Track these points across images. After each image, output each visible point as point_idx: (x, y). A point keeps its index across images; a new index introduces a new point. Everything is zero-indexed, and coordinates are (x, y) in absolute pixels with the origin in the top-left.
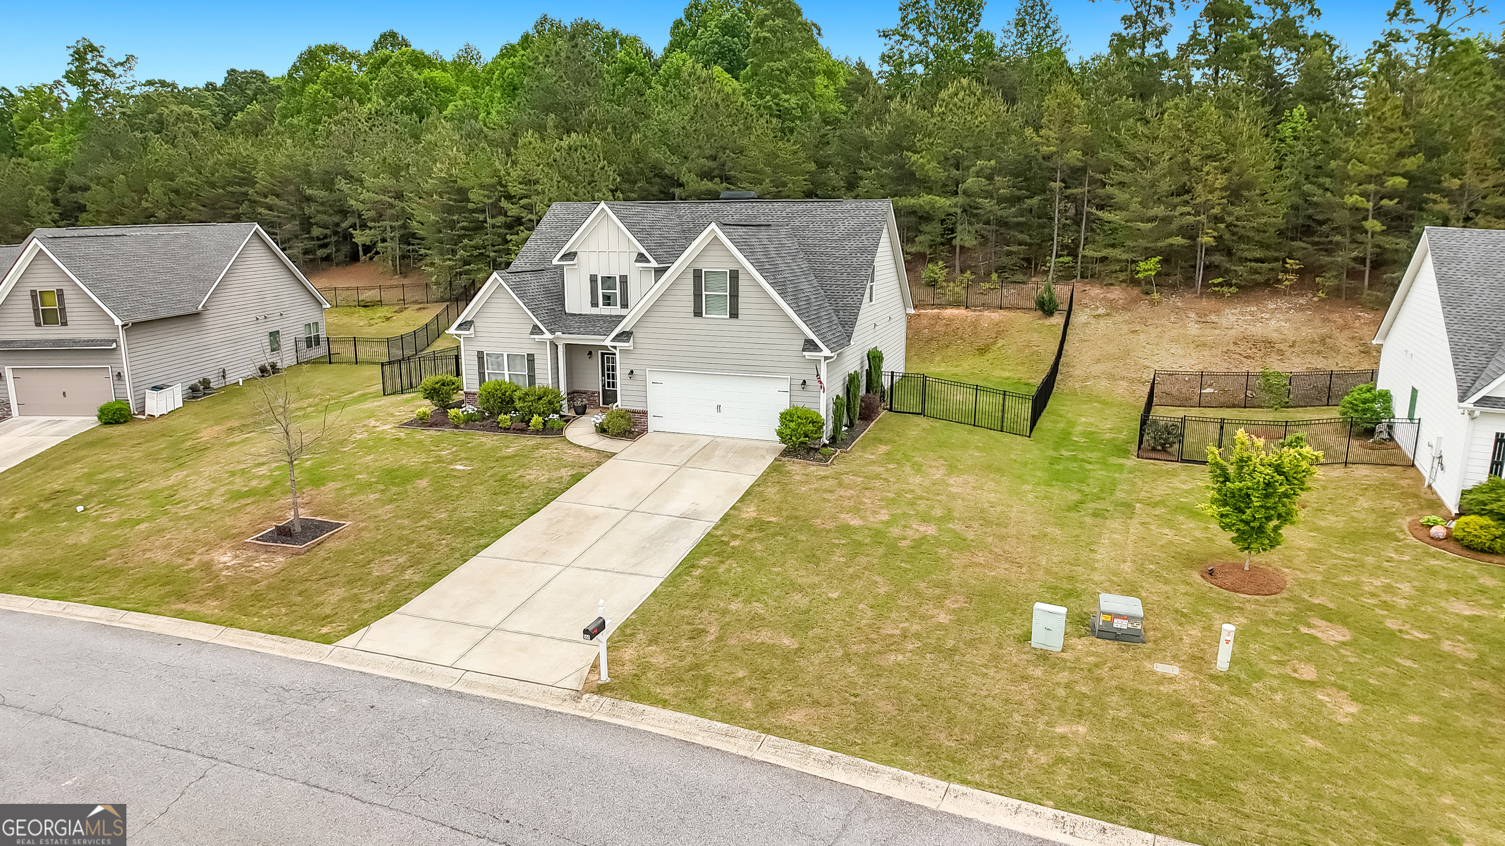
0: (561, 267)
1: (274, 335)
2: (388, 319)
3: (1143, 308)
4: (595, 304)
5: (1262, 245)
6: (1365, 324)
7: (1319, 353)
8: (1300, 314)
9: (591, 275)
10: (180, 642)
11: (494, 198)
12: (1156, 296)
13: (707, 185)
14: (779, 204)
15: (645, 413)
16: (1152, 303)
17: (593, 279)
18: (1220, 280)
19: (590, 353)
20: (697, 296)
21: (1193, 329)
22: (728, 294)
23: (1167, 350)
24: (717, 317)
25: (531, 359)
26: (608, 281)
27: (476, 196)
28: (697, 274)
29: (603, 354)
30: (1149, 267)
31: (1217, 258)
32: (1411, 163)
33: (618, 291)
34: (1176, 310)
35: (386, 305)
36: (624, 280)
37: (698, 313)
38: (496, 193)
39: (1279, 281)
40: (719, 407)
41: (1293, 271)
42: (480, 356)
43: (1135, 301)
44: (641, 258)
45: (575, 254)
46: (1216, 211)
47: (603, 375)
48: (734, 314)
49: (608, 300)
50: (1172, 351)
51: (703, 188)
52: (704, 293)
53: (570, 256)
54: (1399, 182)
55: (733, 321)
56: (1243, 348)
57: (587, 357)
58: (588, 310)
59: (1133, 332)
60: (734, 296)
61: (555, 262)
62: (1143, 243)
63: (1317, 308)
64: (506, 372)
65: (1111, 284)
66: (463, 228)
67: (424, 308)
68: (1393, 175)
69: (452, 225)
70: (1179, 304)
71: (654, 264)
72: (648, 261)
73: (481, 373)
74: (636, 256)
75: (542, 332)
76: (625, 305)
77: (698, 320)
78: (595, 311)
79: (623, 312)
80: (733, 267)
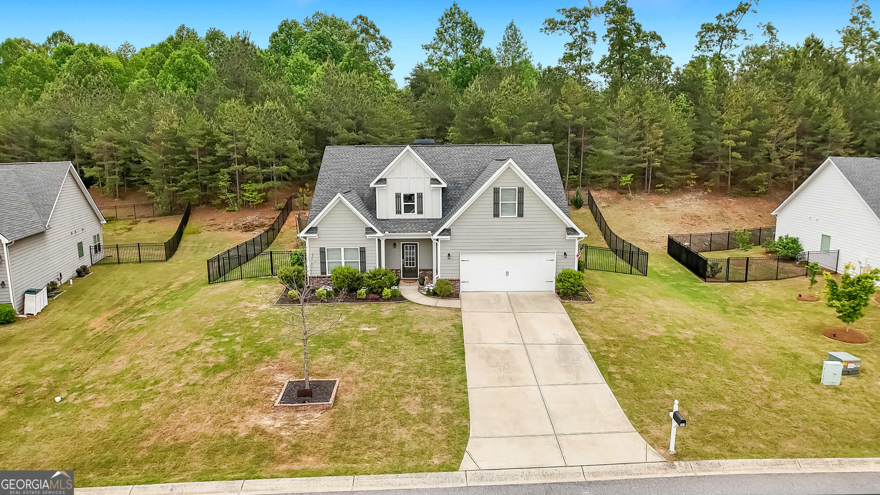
0: (374, 189)
1: (80, 246)
2: (130, 229)
3: (624, 201)
4: (398, 212)
5: (681, 167)
6: (735, 204)
7: (723, 220)
8: (703, 201)
9: (396, 194)
11: (204, 144)
12: (630, 195)
13: (353, 135)
14: (485, 147)
15: (459, 280)
16: (629, 199)
17: (398, 196)
18: (662, 185)
19: (395, 244)
20: (496, 204)
21: (658, 212)
22: (517, 202)
23: (653, 224)
24: (507, 216)
25: (363, 251)
26: (409, 198)
27: (193, 142)
28: (496, 191)
29: (403, 245)
30: (626, 179)
31: (659, 174)
32: (752, 123)
33: (415, 204)
34: (642, 202)
35: (121, 220)
36: (420, 196)
37: (496, 215)
38: (206, 141)
39: (688, 185)
40: (507, 273)
41: (694, 179)
42: (322, 251)
43: (618, 198)
44: (434, 181)
45: (385, 179)
46: (660, 149)
47: (403, 258)
48: (521, 214)
49: (409, 209)
50: (655, 224)
51: (351, 137)
52: (500, 202)
53: (383, 181)
54: (746, 133)
55: (520, 219)
56: (687, 220)
57: (393, 247)
58: (393, 215)
59: (628, 215)
60: (521, 203)
61: (372, 185)
62: (623, 166)
63: (709, 197)
64: (343, 261)
65: (600, 190)
66: (181, 165)
67: (154, 221)
68: (744, 129)
69: (174, 162)
70: (642, 199)
71: (444, 185)
72: (440, 183)
73: (323, 263)
74: (432, 179)
75: (375, 232)
76: (420, 212)
77: (496, 219)
78: (399, 217)
79: (420, 216)
80: (521, 186)
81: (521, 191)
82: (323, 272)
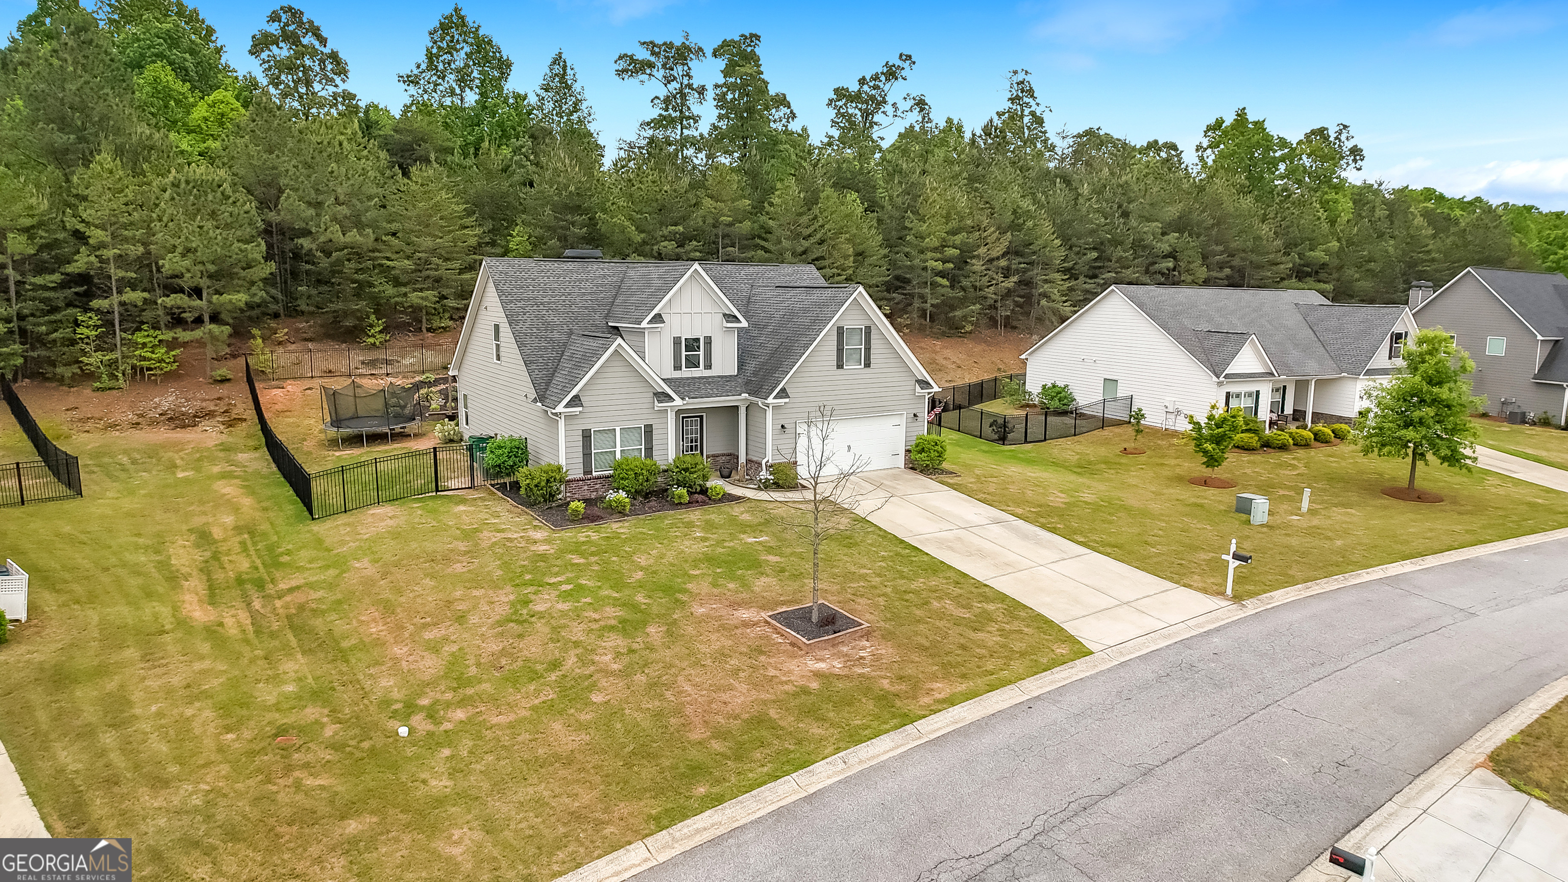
4: (677, 367)
9: (675, 337)
10: (1029, 705)
15: (794, 464)
17: (677, 341)
20: (840, 351)
22: (863, 347)
24: (852, 367)
25: (649, 430)
26: (692, 344)
28: (840, 333)
29: (683, 418)
33: (701, 353)
36: (708, 341)
37: (840, 366)
40: (849, 447)
42: (586, 434)
44: (731, 317)
45: (663, 317)
47: (683, 440)
48: (868, 365)
49: (692, 363)
52: (845, 349)
53: (658, 319)
55: (867, 370)
58: (670, 372)
60: (868, 350)
61: (643, 324)
64: (618, 450)
71: (744, 324)
72: (738, 321)
73: (587, 455)
74: (725, 315)
75: (671, 399)
76: (708, 366)
77: (840, 371)
78: (677, 374)
79: (707, 373)
80: (868, 323)
81: (868, 329)
82: (588, 471)
